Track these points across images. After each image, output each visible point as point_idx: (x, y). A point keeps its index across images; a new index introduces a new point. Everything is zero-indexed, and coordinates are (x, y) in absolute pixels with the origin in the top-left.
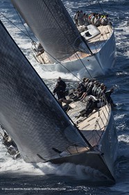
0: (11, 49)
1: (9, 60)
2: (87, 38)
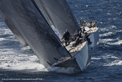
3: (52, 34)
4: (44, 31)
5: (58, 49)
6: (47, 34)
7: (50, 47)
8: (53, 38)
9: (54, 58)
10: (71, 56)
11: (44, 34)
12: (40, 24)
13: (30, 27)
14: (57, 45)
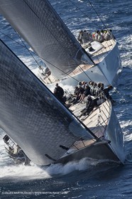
0: (6, 55)
1: (4, 66)
2: (91, 53)
3: (52, 99)
4: (35, 95)
5: (67, 128)
6: (41, 102)
7: (50, 125)
8: (55, 108)
9: (61, 146)
10: (96, 137)
11: (35, 102)
12: (24, 83)
13: (4, 92)
14: (66, 119)
